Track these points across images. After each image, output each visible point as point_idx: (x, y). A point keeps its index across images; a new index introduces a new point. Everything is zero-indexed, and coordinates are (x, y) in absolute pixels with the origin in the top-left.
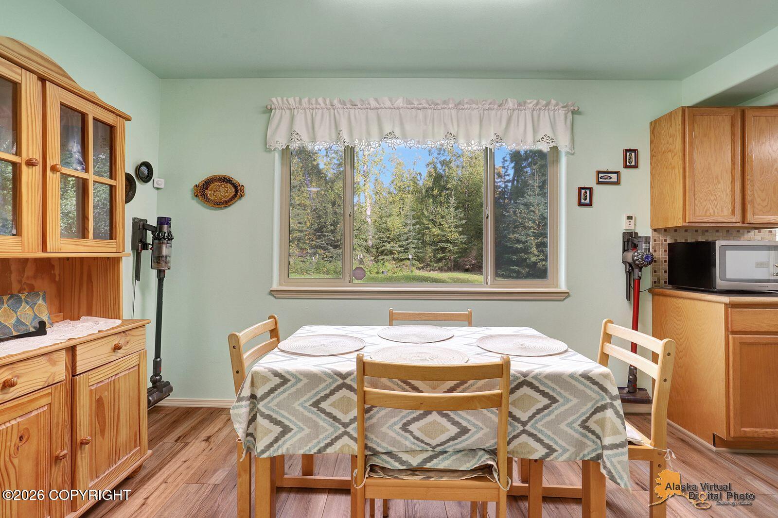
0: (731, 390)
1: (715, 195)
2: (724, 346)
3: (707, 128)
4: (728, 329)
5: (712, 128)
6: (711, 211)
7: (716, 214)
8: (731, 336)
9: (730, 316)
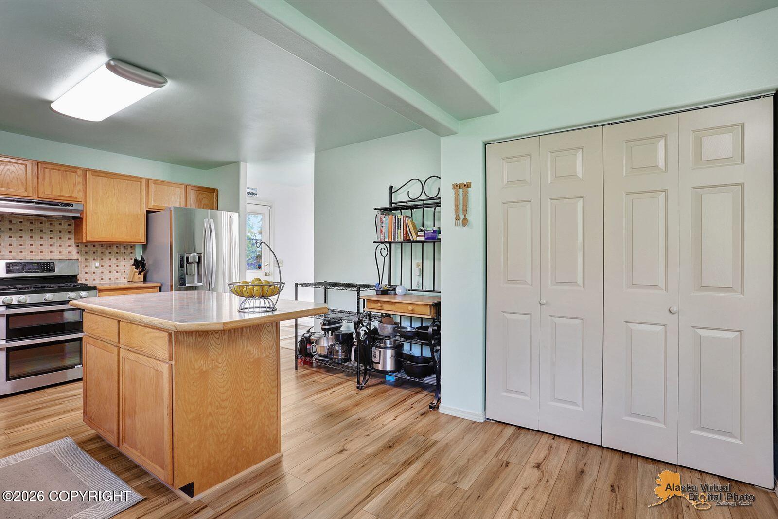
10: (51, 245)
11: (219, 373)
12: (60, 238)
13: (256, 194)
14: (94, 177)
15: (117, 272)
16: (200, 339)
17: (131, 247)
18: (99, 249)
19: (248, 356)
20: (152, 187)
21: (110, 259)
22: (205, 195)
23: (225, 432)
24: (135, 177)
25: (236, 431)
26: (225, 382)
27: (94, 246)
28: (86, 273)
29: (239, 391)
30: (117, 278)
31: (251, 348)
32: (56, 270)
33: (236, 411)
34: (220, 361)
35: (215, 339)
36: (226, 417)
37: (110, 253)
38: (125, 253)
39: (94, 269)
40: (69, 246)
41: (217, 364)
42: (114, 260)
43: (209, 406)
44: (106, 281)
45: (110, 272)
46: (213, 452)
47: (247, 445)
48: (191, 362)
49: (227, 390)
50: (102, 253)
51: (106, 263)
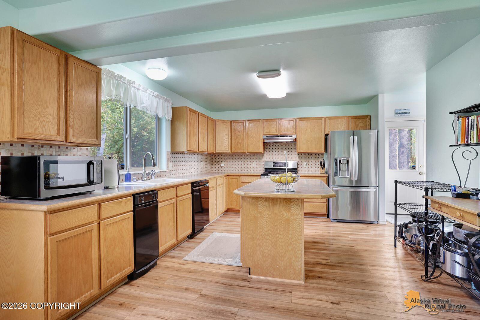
0: (49, 284)
1: (44, 117)
2: (43, 249)
3: (37, 57)
4: (47, 233)
5: (42, 59)
6: (40, 130)
7: (45, 133)
8: (49, 238)
9: (48, 221)
10: (289, 155)
11: (264, 220)
12: (292, 152)
13: (409, 113)
14: (300, 121)
15: (315, 168)
16: (254, 201)
17: (322, 155)
18: (307, 156)
19: (281, 216)
20: (328, 121)
21: (312, 161)
22: (360, 121)
23: (267, 252)
24: (319, 117)
25: (273, 254)
26: (267, 226)
27: (305, 155)
28: (302, 168)
29: (276, 233)
30: (315, 171)
31: (284, 212)
32: (289, 165)
33: (273, 243)
34: (264, 214)
35: (262, 202)
36: (267, 244)
37: (312, 158)
38: (319, 158)
39: (305, 166)
40: (295, 155)
41: (263, 215)
42: (313, 161)
43: (258, 235)
44: (310, 172)
45: (312, 168)
46: (260, 259)
47: (280, 265)
48: (249, 210)
49: (268, 230)
50: (308, 158)
51: (310, 163)
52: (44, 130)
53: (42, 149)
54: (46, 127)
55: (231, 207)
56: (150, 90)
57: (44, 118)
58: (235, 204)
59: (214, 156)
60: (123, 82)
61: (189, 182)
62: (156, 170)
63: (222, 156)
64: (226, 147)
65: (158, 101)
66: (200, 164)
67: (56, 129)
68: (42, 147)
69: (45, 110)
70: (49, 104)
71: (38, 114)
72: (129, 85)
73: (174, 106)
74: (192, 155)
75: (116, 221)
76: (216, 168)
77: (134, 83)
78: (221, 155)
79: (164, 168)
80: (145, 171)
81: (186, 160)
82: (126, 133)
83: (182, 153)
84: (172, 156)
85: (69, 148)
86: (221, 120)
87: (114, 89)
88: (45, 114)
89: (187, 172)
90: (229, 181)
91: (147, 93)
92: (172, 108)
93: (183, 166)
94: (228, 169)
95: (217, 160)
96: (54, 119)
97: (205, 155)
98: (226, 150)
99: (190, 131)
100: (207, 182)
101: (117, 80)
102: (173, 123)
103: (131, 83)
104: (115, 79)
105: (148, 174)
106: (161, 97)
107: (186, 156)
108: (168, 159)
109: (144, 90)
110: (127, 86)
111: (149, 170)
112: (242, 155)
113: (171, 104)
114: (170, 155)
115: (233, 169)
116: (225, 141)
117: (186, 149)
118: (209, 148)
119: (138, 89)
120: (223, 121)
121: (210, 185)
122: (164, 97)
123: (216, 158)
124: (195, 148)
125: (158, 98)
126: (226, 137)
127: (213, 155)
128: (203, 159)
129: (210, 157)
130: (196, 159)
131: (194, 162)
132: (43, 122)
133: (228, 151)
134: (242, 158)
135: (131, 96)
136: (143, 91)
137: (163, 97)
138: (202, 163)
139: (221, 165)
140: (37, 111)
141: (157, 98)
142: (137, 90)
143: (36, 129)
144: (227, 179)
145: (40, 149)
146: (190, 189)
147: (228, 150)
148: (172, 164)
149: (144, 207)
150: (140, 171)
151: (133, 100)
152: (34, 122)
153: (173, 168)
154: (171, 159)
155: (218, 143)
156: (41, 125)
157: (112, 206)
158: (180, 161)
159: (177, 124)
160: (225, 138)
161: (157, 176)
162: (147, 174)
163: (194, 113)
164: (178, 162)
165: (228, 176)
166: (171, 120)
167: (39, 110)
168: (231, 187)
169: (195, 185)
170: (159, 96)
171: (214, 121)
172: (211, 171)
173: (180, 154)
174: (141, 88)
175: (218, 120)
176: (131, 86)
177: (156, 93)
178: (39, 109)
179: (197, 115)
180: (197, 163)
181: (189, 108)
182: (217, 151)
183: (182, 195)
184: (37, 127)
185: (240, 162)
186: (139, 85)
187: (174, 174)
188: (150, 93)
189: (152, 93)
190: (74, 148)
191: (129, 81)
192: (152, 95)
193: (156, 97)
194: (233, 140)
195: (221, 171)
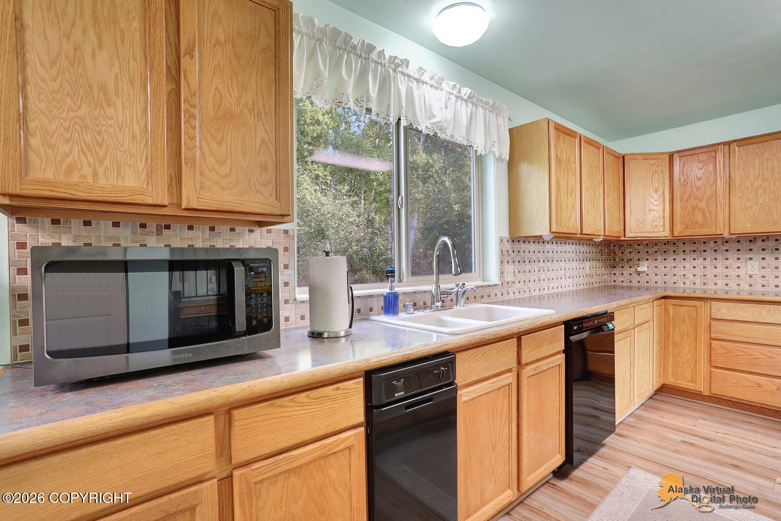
1: (99, 133)
6: (87, 171)
52: (100, 170)
53: (166, 232)
54: (107, 163)
55: (671, 380)
56: (449, 82)
57: (97, 137)
58: (689, 377)
59: (617, 248)
60: (378, 63)
61: (557, 320)
62: (471, 282)
63: (641, 247)
64: (656, 223)
65: (472, 109)
66: (582, 266)
67: (140, 169)
68: (168, 227)
69: (102, 112)
70: (117, 95)
71: (79, 125)
72: (395, 70)
73: (516, 124)
74: (563, 244)
75: (295, 464)
76: (623, 276)
77: (407, 63)
78: (639, 245)
79: (493, 277)
80: (438, 286)
81: (547, 258)
82: (399, 194)
83: (539, 239)
84: (512, 248)
85: (238, 229)
86: (640, 154)
87: (349, 76)
88: (103, 125)
89: (551, 285)
90: (666, 311)
91: (442, 90)
92: (509, 130)
93: (542, 271)
94: (658, 278)
95: (627, 256)
96: (133, 140)
97: (596, 245)
98: (656, 230)
99: (558, 182)
100: (609, 316)
101: (360, 56)
102: (512, 165)
103: (397, 65)
104: (355, 54)
105: (447, 293)
106: (481, 101)
107: (548, 247)
108: (503, 255)
109: (433, 83)
110: (389, 71)
111: (452, 283)
112: (705, 243)
113: (506, 120)
114: (508, 246)
115: (674, 279)
116: (652, 207)
117: (548, 228)
118: (609, 227)
119: (418, 81)
120: (647, 156)
121: (617, 324)
122: (489, 100)
123: (622, 253)
124: (571, 226)
125: (473, 103)
126: (656, 196)
127: (614, 246)
128: (591, 255)
129: (606, 250)
130: (574, 255)
131: (567, 261)
132: (97, 148)
133: (663, 232)
134: (705, 251)
135: (399, 95)
136: (431, 86)
137: (484, 99)
138: (587, 264)
139: (639, 269)
140: (72, 114)
141: (470, 105)
142: (415, 83)
143: (70, 170)
144: (661, 305)
145: (162, 233)
146: (561, 340)
147: (661, 229)
148: (512, 267)
149: (406, 409)
150: (427, 285)
151: (404, 106)
152: (65, 148)
153: (515, 276)
154: (509, 255)
155: (631, 213)
156: (89, 157)
157: (276, 416)
158: (533, 260)
159: (524, 168)
160: (652, 200)
161: (475, 297)
162: (443, 293)
163: (568, 134)
164: (527, 262)
165: (664, 298)
166: (507, 158)
167: (81, 113)
168: (674, 328)
169: (575, 328)
170: (475, 100)
171: (621, 160)
172: (609, 284)
173: (532, 243)
174: (426, 78)
175: (633, 154)
176: (400, 72)
177: (466, 91)
178: (79, 108)
179: (577, 140)
180: (575, 264)
181: (555, 122)
182: (630, 234)
183: (535, 359)
184: (76, 162)
185: (699, 262)
186: (420, 68)
187: (517, 292)
188: (451, 91)
189: (455, 92)
190: (251, 231)
191: (393, 59)
192: (457, 97)
193: (466, 101)
194: (677, 204)
195: (637, 284)
